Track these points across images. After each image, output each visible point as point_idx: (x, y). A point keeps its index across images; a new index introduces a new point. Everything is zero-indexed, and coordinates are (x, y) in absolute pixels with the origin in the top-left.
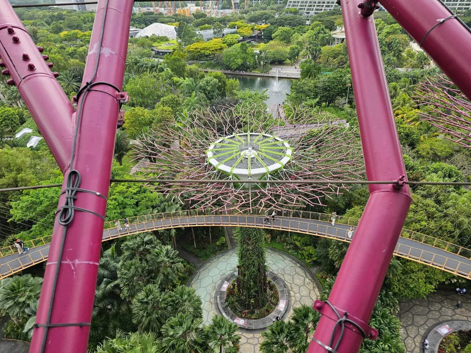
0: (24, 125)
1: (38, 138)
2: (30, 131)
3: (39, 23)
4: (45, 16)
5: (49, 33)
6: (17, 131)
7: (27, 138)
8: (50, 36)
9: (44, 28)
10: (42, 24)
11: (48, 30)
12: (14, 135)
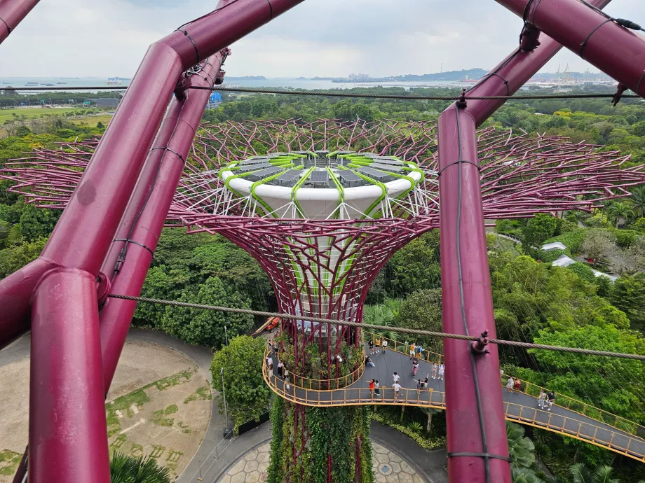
0: (558, 237)
1: (570, 259)
2: (562, 247)
3: (618, 120)
4: (630, 112)
5: (628, 133)
6: (546, 242)
7: (556, 254)
8: (628, 138)
9: (623, 126)
10: (622, 121)
11: (627, 130)
12: (540, 244)
